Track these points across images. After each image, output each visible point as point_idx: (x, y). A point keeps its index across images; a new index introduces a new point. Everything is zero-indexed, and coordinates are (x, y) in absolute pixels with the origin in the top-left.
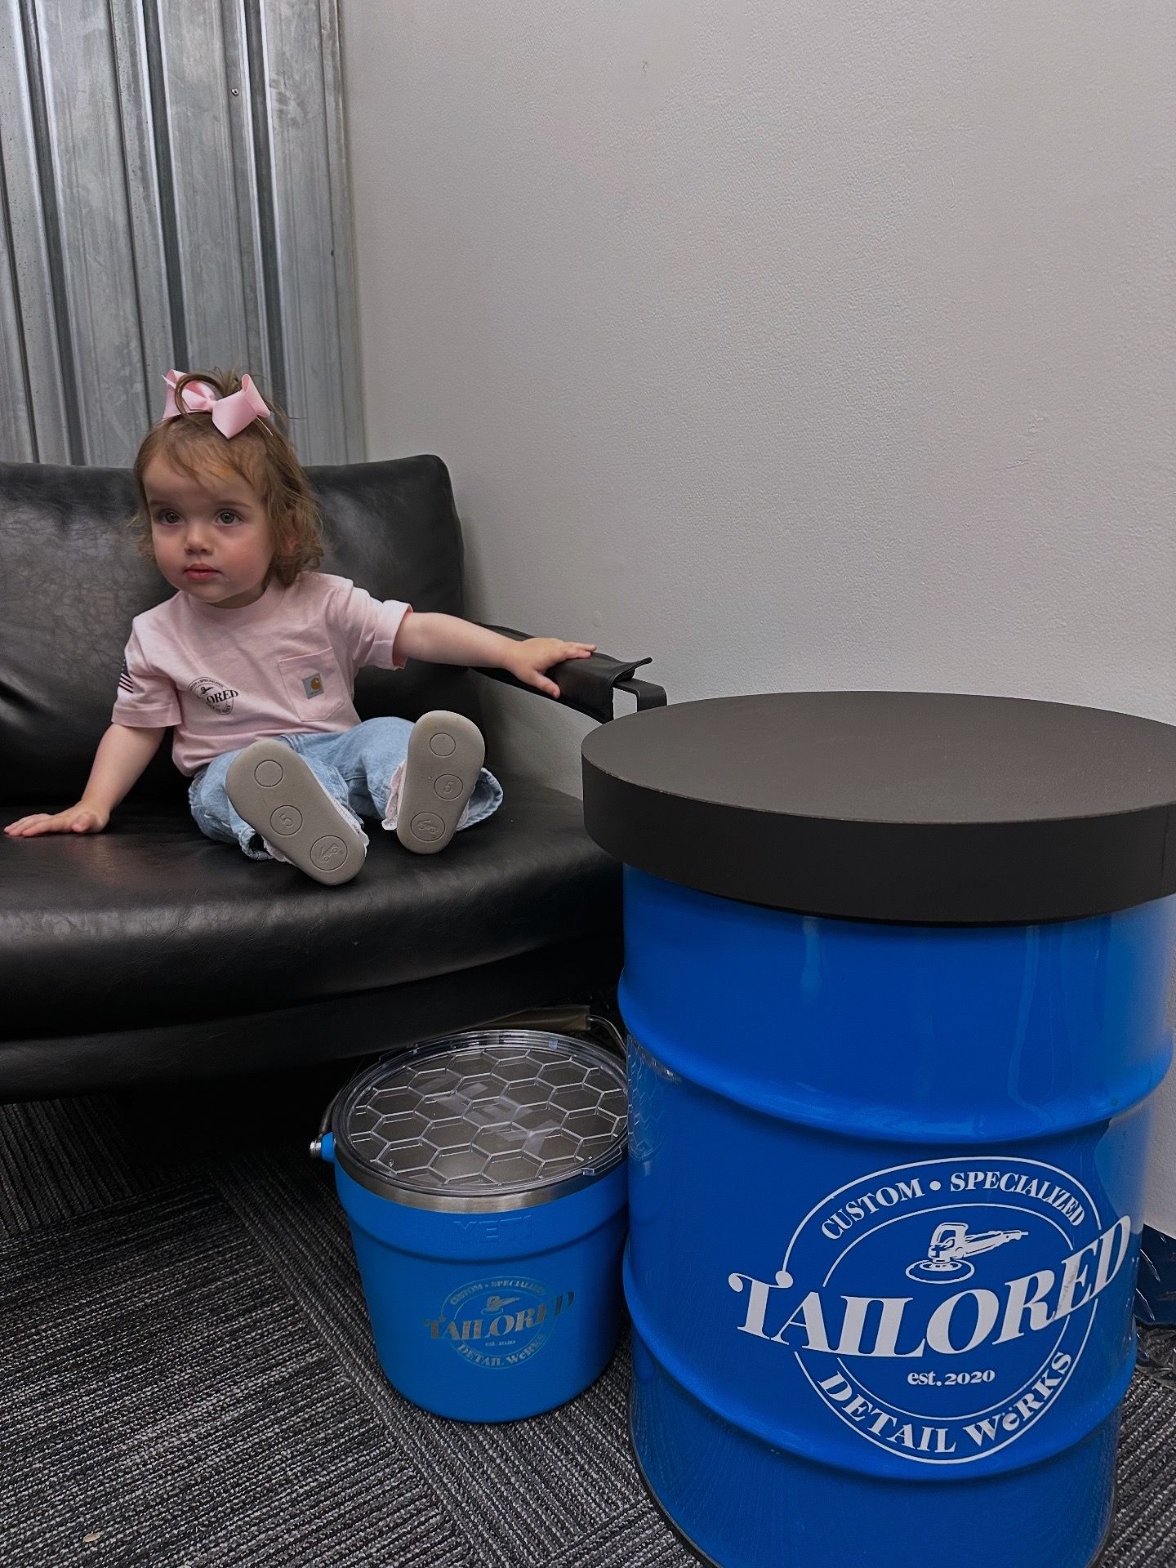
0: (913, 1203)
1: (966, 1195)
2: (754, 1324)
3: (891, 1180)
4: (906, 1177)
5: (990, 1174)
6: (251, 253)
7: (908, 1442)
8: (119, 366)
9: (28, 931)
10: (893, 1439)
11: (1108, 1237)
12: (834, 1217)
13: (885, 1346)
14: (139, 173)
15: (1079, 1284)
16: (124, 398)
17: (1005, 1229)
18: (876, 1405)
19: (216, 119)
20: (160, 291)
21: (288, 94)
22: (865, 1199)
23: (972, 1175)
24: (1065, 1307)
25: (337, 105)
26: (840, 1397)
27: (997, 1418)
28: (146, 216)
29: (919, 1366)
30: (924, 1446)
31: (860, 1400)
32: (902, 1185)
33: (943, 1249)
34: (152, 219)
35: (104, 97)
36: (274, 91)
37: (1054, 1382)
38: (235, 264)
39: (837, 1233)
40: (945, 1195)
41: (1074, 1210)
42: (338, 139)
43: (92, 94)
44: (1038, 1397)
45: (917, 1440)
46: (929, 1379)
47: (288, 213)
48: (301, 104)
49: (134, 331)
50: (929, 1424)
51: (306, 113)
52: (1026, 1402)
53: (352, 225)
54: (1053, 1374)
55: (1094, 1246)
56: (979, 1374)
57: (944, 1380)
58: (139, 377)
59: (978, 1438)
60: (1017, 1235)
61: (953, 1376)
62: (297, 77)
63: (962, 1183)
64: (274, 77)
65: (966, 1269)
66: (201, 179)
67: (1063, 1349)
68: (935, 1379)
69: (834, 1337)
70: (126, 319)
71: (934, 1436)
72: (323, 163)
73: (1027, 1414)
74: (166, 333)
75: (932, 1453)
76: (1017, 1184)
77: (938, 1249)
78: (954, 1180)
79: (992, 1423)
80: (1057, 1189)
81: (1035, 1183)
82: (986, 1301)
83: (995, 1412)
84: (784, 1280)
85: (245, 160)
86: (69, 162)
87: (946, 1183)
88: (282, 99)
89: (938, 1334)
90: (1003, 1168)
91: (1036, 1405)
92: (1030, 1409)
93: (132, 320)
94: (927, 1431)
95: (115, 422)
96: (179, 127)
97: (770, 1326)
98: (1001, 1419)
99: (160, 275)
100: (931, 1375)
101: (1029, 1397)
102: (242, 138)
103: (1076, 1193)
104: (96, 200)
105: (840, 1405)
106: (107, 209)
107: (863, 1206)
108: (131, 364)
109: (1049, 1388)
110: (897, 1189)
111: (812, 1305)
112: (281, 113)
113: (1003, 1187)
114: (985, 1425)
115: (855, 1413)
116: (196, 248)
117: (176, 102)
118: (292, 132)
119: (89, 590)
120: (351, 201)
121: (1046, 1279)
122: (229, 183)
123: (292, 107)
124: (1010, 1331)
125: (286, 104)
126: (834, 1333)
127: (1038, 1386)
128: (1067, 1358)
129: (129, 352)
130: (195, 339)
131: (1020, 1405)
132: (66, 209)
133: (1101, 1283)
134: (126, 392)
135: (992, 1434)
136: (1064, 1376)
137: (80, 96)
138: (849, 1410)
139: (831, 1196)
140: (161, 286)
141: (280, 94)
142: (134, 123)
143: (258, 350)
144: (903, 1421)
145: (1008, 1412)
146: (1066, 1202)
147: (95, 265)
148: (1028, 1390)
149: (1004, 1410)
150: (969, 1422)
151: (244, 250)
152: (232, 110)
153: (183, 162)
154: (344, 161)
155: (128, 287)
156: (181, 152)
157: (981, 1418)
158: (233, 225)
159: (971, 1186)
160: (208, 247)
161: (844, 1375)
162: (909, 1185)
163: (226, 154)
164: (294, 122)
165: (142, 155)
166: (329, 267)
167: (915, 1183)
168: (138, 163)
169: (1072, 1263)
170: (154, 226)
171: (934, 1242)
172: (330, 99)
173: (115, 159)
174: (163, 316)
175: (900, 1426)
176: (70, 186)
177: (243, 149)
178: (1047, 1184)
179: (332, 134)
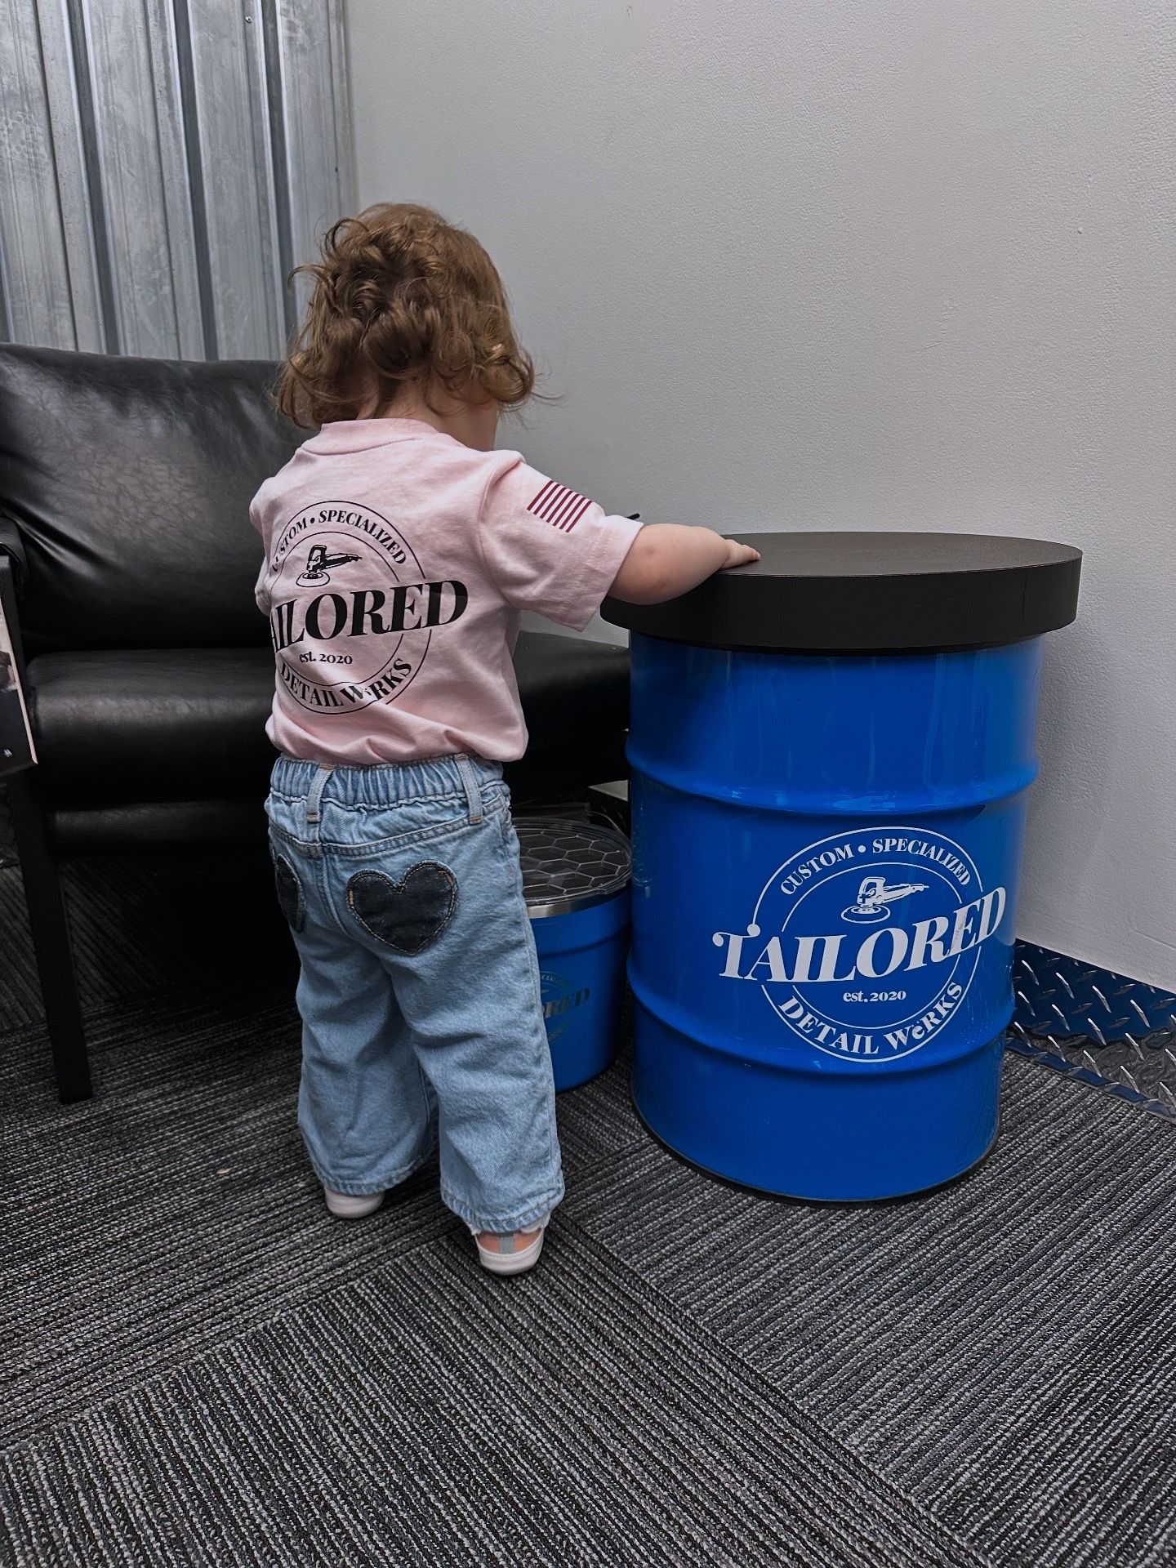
0: (845, 863)
1: (883, 856)
2: (732, 970)
3: (830, 847)
4: (841, 843)
5: (901, 840)
6: (263, 169)
7: (844, 1047)
8: (150, 269)
9: (156, 711)
10: (833, 1045)
11: (988, 899)
12: (790, 878)
13: (827, 974)
14: (164, 92)
15: (966, 931)
16: (154, 298)
17: (913, 882)
18: (821, 1019)
19: (234, 44)
20: (184, 202)
21: (297, 21)
22: (812, 862)
23: (888, 841)
24: (956, 948)
25: (339, 32)
26: (795, 1015)
27: (908, 1028)
28: (171, 133)
29: (852, 987)
30: (855, 1050)
31: (809, 1016)
32: (838, 850)
33: (868, 897)
34: (176, 136)
35: (135, 23)
36: (285, 19)
37: (950, 1005)
38: (251, 177)
39: (791, 890)
40: (869, 856)
41: (962, 873)
42: (340, 65)
43: (126, 19)
44: (938, 1015)
45: (850, 1046)
46: (858, 997)
47: (297, 132)
48: (309, 32)
49: (162, 237)
50: (859, 1032)
51: (312, 40)
52: (929, 1018)
53: (352, 143)
54: (949, 999)
55: (977, 903)
56: (894, 993)
57: (870, 998)
58: (167, 280)
59: (895, 1044)
60: (921, 888)
61: (876, 995)
62: (305, 7)
63: (880, 847)
64: (285, 6)
65: (884, 913)
66: (220, 99)
67: (956, 980)
68: (863, 998)
69: (790, 970)
70: (155, 226)
71: (863, 1041)
72: (328, 87)
73: (930, 1028)
74: (190, 241)
75: (861, 1054)
76: (920, 848)
77: (864, 897)
78: (875, 844)
79: (904, 1032)
80: (950, 855)
81: (933, 848)
82: (899, 936)
83: (907, 1024)
84: (754, 930)
85: (257, 83)
86: (105, 82)
87: (869, 847)
88: (291, 27)
89: (864, 963)
90: (908, 836)
91: (937, 1022)
92: (932, 1024)
93: (161, 227)
94: (858, 1038)
95: (147, 321)
96: (201, 52)
97: (743, 969)
98: (911, 1029)
99: (183, 186)
100: (860, 994)
101: (931, 1014)
102: (255, 63)
103: (963, 859)
104: (129, 118)
105: (794, 1022)
106: (138, 125)
107: (811, 868)
108: (160, 268)
109: (946, 1009)
110: (834, 853)
111: (774, 947)
112: (291, 40)
113: (910, 850)
114: (899, 1033)
115: (806, 1027)
116: (216, 163)
117: (199, 28)
118: (301, 58)
119: (146, 462)
120: (351, 121)
121: (942, 923)
122: (246, 103)
123: (300, 34)
124: (916, 962)
125: (295, 31)
126: (790, 967)
127: (938, 1006)
128: (958, 988)
129: (159, 257)
130: (216, 246)
131: (925, 1020)
132: (102, 124)
133: (983, 935)
134: (156, 294)
135: (904, 1041)
136: (957, 1002)
137: (115, 21)
138: (801, 1025)
139: (788, 862)
140: (185, 197)
141: (290, 22)
142: (160, 47)
143: (270, 257)
144: (841, 1030)
145: (916, 1025)
146: (956, 865)
147: (128, 176)
148: (931, 1009)
149: (914, 1022)
150: (887, 1031)
151: (259, 166)
152: (247, 36)
153: (204, 83)
154: (345, 85)
155: (158, 199)
156: (203, 75)
157: (897, 1028)
158: (249, 142)
159: (887, 849)
160: (227, 162)
161: (798, 998)
162: (843, 850)
163: (242, 76)
164: (303, 49)
165: (168, 77)
166: (334, 184)
167: (847, 847)
168: (164, 84)
169: (962, 914)
170: (178, 143)
171: (861, 892)
172: (333, 27)
173: (145, 80)
174: (186, 224)
175: (838, 1034)
176: (107, 105)
177: (256, 73)
178: (942, 850)
179: (335, 61)
